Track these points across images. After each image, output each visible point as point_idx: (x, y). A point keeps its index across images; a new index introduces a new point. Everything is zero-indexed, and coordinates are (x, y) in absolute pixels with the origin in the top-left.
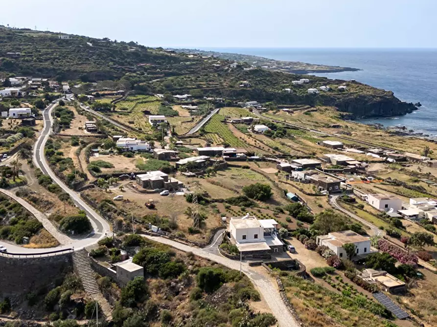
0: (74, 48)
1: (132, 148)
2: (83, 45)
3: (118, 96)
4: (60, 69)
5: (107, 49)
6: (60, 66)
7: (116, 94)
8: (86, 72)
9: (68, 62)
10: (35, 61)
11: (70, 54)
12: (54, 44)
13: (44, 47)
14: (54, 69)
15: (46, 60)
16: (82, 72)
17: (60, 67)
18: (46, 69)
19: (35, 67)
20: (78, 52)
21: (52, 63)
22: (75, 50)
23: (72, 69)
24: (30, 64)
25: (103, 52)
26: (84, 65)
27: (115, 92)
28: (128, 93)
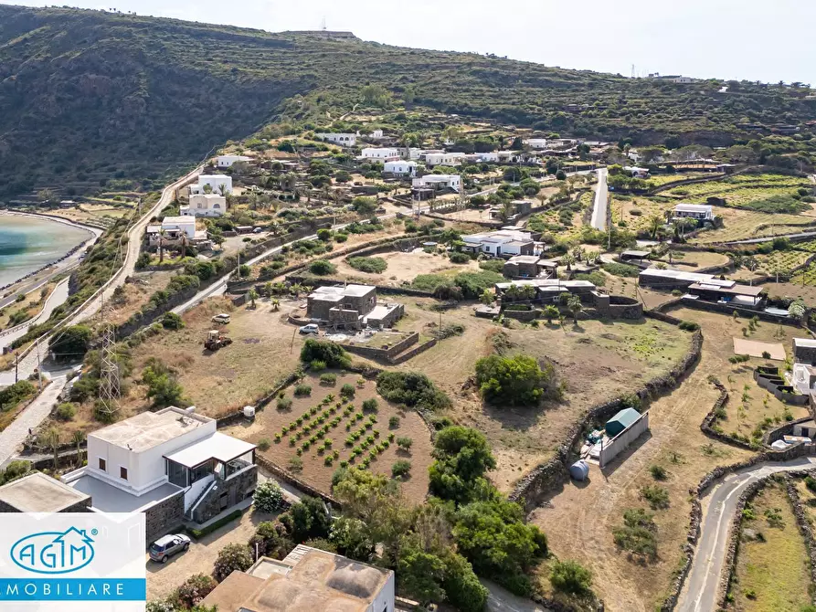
0: (686, 96)
1: (488, 248)
2: (706, 91)
3: (716, 173)
4: (634, 128)
5: (750, 97)
6: (640, 123)
7: (714, 170)
8: (679, 133)
9: (659, 117)
10: (604, 116)
11: (675, 104)
12: (657, 92)
13: (639, 96)
14: (626, 128)
15: (622, 115)
16: (671, 133)
17: (638, 125)
18: (613, 127)
19: (596, 125)
20: (691, 101)
21: (628, 119)
22: (686, 99)
23: (658, 127)
24: (593, 119)
25: (741, 101)
26: (686, 122)
27: (713, 167)
28: (746, 170)
